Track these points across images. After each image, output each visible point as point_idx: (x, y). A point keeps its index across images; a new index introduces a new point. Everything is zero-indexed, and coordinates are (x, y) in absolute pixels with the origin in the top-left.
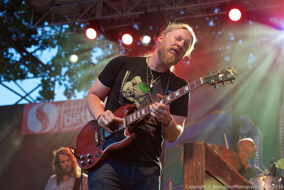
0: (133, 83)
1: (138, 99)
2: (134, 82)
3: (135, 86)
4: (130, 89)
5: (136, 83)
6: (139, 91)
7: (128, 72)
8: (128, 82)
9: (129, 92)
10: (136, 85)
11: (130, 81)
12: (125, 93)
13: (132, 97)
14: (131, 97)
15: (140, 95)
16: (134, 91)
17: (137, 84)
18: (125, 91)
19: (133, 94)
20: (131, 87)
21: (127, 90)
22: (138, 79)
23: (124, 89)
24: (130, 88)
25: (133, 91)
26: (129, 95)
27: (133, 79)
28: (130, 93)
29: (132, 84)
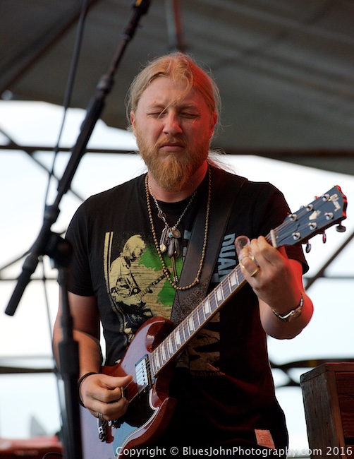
0: (126, 259)
1: (151, 292)
2: (128, 254)
3: (133, 264)
4: (123, 277)
5: (133, 254)
6: (145, 272)
7: (108, 234)
8: (114, 262)
9: (124, 286)
10: (134, 259)
11: (119, 256)
12: (116, 292)
13: (135, 293)
14: (133, 296)
15: (153, 281)
16: (135, 278)
17: (137, 256)
18: (114, 288)
19: (134, 285)
20: (125, 271)
21: (119, 283)
22: (135, 243)
23: (113, 282)
24: (122, 273)
25: (131, 280)
26: (127, 291)
27: (124, 248)
28: (127, 287)
29: (125, 263)
